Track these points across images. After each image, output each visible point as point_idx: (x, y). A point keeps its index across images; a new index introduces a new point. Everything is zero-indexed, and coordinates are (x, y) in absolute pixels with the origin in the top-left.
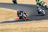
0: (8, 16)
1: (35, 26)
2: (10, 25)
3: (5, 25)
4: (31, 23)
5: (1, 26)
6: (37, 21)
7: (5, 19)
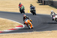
0: (1, 26)
1: (39, 37)
2: (8, 35)
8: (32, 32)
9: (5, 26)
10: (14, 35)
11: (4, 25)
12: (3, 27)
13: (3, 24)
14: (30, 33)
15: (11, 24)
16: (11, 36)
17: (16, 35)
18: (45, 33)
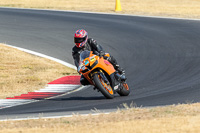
4: (114, 119)
8: (118, 112)
14: (107, 114)
15: (24, 71)
17: (35, 124)
18: (180, 113)
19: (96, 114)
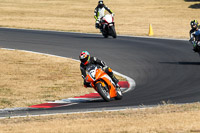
0: (51, 84)
1: (178, 125)
2: (72, 118)
3: (51, 118)
4: (156, 112)
5: (35, 123)
6: (180, 105)
7: (40, 97)
9: (64, 85)
10: (94, 115)
11: (62, 82)
12: (57, 89)
13: (60, 78)
16: (83, 122)
17: (100, 115)
19: (143, 109)
